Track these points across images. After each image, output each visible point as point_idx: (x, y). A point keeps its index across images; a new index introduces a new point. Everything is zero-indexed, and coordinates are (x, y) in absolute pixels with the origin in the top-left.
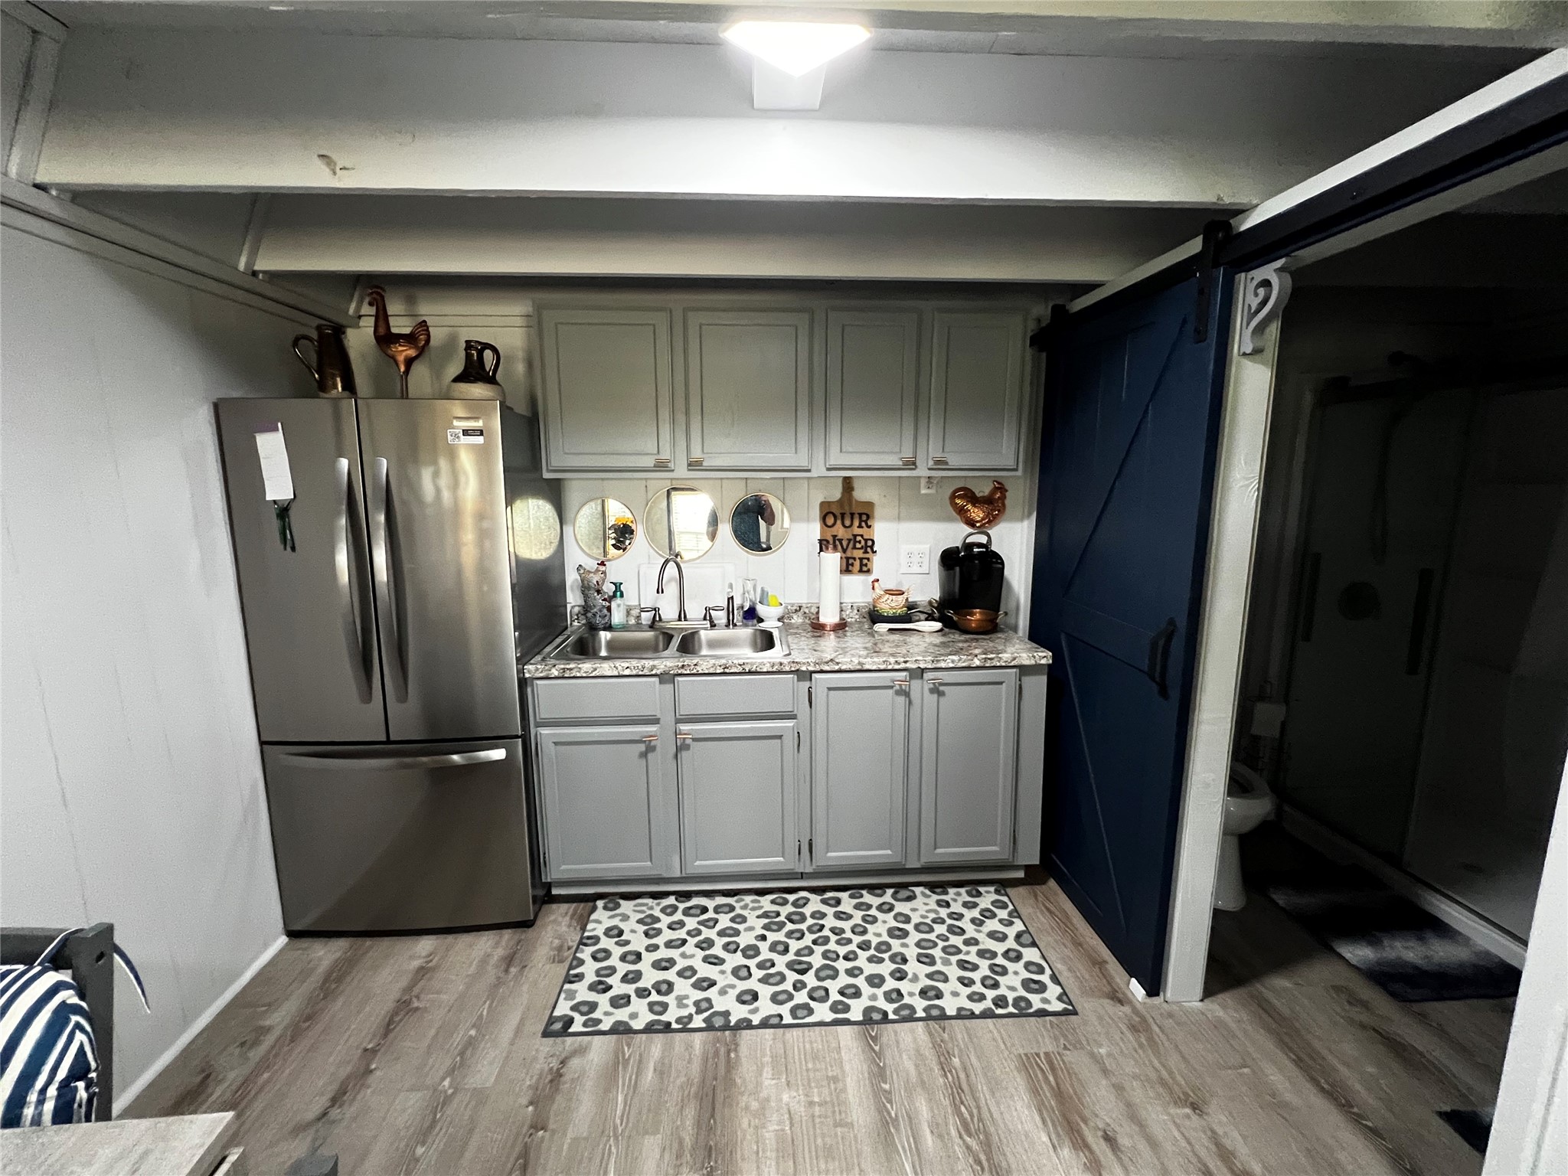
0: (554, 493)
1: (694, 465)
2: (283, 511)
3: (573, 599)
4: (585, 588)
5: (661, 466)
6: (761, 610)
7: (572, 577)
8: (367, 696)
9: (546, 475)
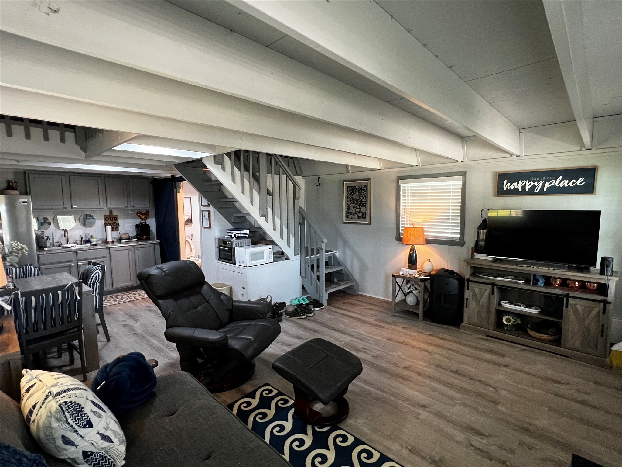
4: (39, 238)
6: (91, 240)
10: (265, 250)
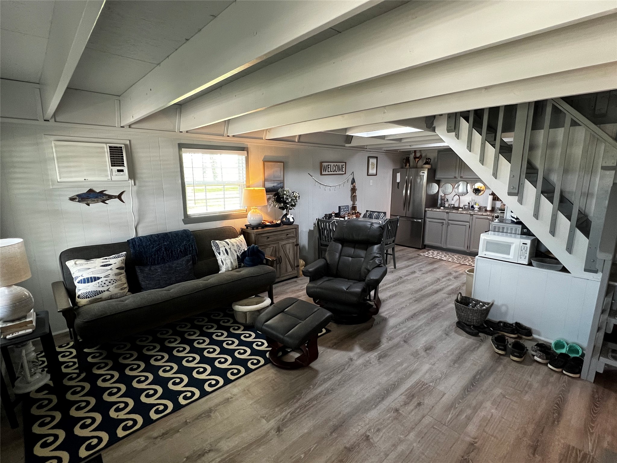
0: (438, 182)
1: (461, 177)
2: (398, 183)
3: (439, 202)
4: (442, 199)
5: (455, 177)
6: (475, 206)
7: (440, 198)
8: (404, 210)
9: (436, 179)
10: (513, 243)
